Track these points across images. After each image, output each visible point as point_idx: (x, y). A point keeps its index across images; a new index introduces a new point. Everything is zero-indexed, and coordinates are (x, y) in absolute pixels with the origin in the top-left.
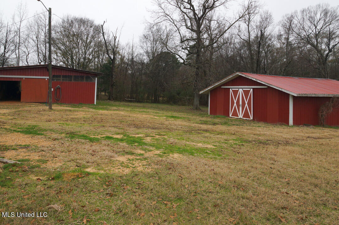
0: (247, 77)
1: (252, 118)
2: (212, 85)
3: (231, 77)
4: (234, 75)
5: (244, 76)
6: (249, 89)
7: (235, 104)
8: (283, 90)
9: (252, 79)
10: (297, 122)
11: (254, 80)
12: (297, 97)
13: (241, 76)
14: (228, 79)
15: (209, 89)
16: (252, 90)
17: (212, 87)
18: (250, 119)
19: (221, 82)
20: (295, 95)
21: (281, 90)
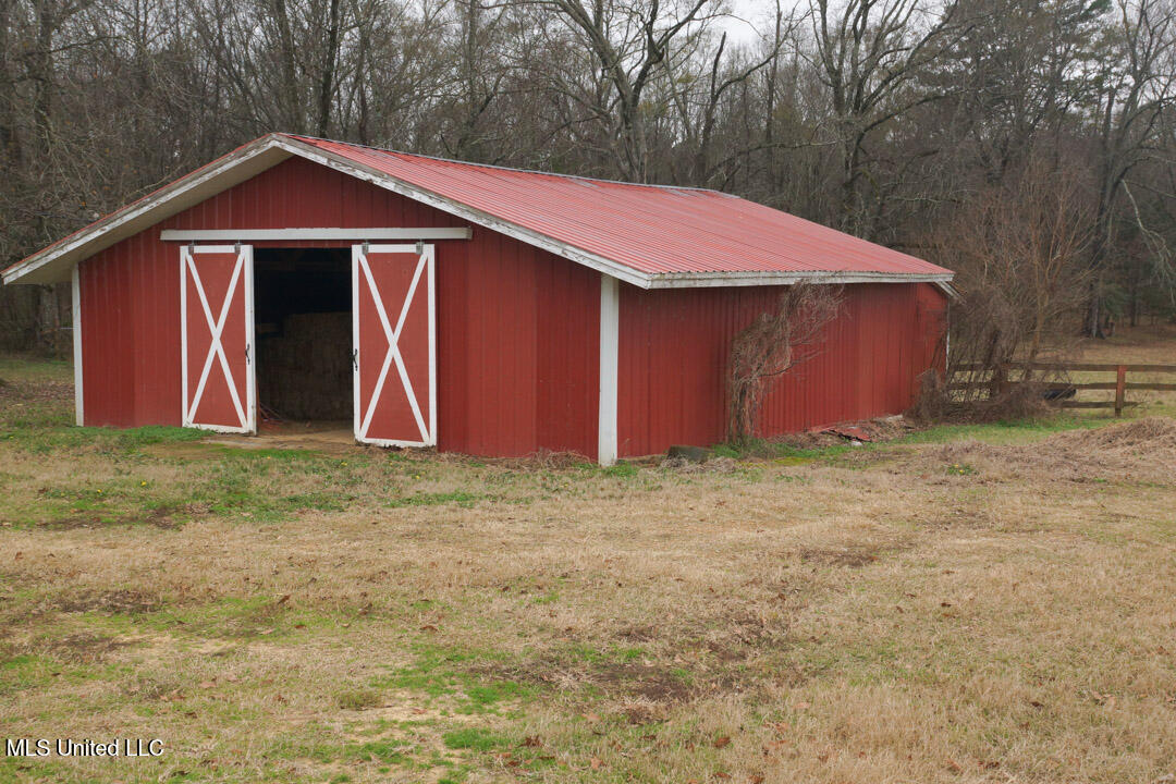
0: (344, 170)
1: (430, 438)
2: (91, 223)
3: (229, 163)
4: (253, 154)
5: (323, 161)
6: (411, 248)
7: (216, 346)
8: (573, 255)
9: (378, 181)
10: (639, 441)
11: (390, 186)
12: (652, 291)
13: (296, 158)
14: (207, 177)
15: (71, 247)
16: (429, 252)
17: (98, 233)
18: (420, 445)
19: (163, 200)
20: (642, 281)
21: (557, 251)
